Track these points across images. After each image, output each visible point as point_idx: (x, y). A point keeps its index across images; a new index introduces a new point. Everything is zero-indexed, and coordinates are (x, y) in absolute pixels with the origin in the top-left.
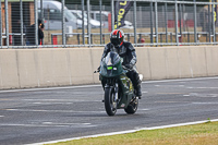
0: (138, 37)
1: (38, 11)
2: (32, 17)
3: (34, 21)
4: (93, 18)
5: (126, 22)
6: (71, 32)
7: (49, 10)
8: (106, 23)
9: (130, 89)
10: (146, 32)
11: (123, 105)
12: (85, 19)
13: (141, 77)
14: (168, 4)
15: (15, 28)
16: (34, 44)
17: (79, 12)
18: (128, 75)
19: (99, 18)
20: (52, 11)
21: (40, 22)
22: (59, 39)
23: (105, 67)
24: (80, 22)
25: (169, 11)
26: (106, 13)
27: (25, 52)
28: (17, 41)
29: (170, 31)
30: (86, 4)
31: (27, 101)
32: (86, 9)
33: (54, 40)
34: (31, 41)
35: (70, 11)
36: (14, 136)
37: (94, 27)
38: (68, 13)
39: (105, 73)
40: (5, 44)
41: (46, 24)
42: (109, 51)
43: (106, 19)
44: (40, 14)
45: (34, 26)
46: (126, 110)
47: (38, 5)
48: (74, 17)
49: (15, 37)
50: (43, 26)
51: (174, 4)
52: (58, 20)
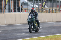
0: (49, 10)
1: (21, 3)
2: (19, 4)
3: (20, 5)
4: (36, 5)
5: (45, 6)
6: (30, 9)
7: (24, 3)
8: (40, 6)
9: (36, 25)
10: (51, 9)
11: (34, 30)
12: (34, 5)
13: (40, 22)
14: (57, 1)
15: (15, 7)
16: (20, 12)
17: (32, 3)
18: (36, 21)
19: (38, 5)
20: (25, 3)
21: (21, 6)
22: (27, 11)
23: (29, 19)
24: (33, 6)
25: (58, 3)
26: (40, 3)
27: (17, 14)
28: (15, 11)
29: (58, 8)
30: (34, 1)
31: (18, 28)
32: (34, 2)
33: (25, 11)
34: (19, 11)
35: (30, 3)
36: (14, 37)
37: (37, 7)
38: (29, 3)
39: (29, 21)
40: (12, 12)
41: (23, 6)
42: (30, 14)
43: (40, 5)
44: (21, 4)
45: (20, 7)
46: (35, 31)
47: (21, 1)
48: (31, 4)
49: (15, 10)
50: (22, 7)
51: (59, 1)
52: (27, 5)
